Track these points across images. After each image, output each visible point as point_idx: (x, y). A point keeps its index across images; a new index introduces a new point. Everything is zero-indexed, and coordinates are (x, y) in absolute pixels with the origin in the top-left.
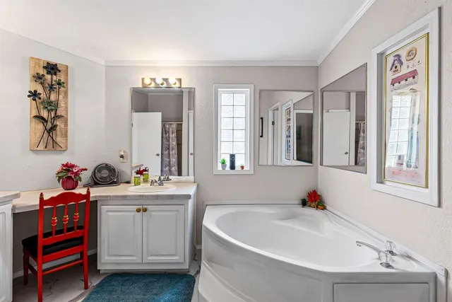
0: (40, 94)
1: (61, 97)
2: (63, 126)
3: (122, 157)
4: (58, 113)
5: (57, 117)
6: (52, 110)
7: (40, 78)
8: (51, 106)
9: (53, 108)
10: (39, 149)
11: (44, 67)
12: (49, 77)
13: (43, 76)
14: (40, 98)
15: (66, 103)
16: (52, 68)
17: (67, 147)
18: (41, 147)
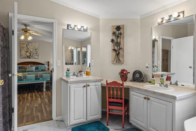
0: (114, 40)
1: (121, 40)
2: (122, 52)
3: (147, 67)
4: (121, 47)
5: (120, 48)
6: (118, 46)
7: (114, 33)
8: (118, 44)
9: (118, 45)
10: (114, 62)
11: (116, 28)
12: (117, 32)
13: (115, 32)
14: (114, 42)
15: (123, 42)
16: (118, 28)
17: (123, 62)
18: (115, 62)
